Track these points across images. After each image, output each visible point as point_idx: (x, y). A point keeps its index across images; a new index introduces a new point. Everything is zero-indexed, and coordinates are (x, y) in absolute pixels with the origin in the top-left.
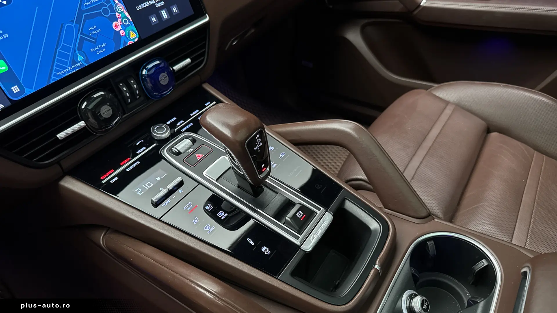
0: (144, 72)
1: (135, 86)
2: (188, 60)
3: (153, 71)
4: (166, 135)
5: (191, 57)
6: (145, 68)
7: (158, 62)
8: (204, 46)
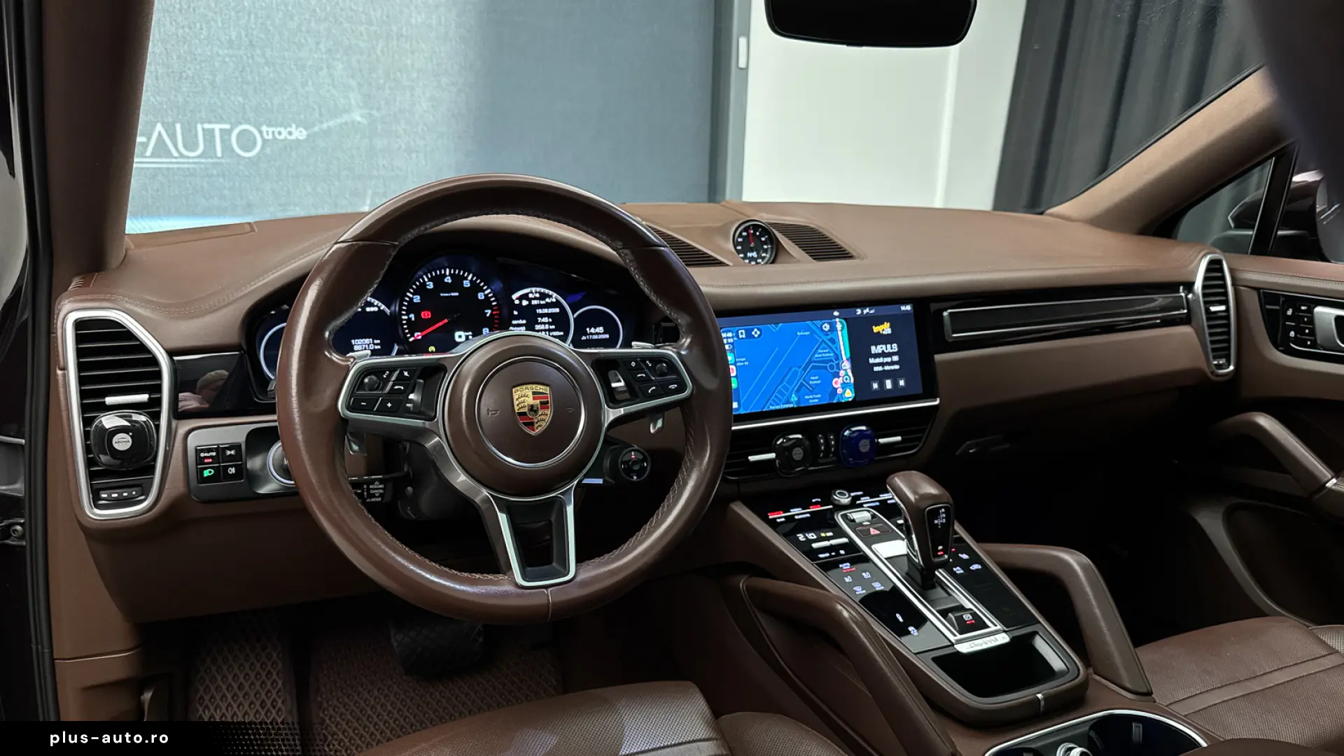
0: (847, 433)
1: (833, 443)
2: (899, 438)
3: (855, 434)
4: (845, 500)
5: (904, 437)
6: (848, 429)
7: (864, 428)
8: (923, 431)
